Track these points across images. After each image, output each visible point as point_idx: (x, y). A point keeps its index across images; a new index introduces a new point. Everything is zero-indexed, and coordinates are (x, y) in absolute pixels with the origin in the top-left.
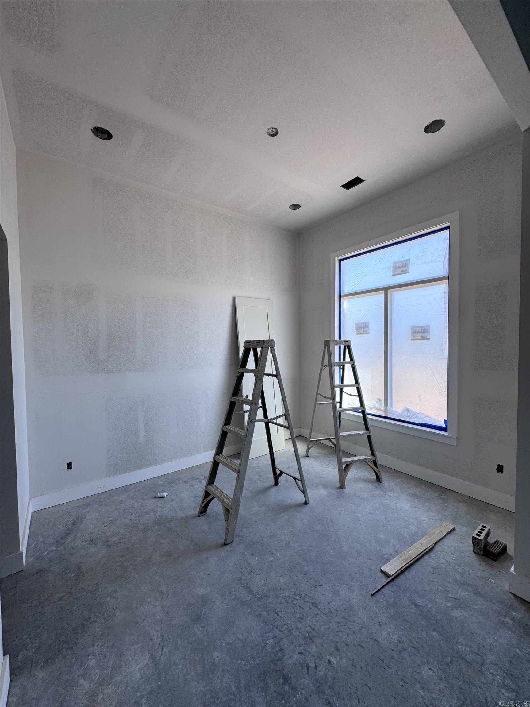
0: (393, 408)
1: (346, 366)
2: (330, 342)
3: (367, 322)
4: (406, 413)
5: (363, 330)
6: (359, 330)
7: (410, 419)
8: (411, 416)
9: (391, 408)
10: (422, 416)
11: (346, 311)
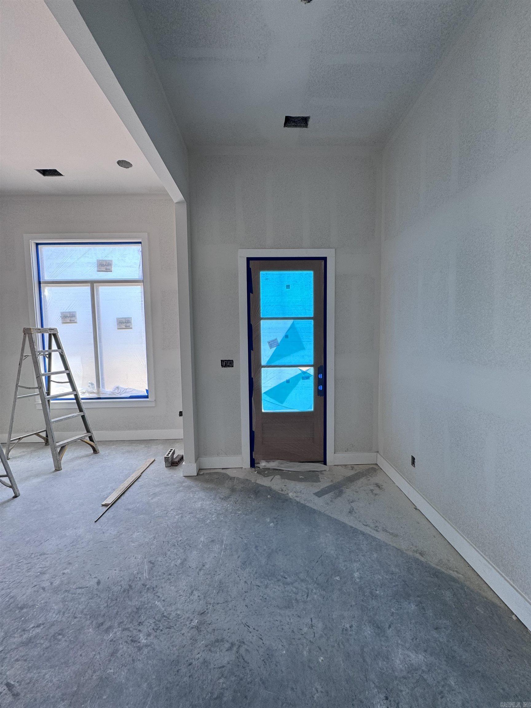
0: (105, 389)
1: (53, 354)
2: (32, 330)
3: (74, 312)
4: (116, 391)
5: (69, 319)
6: (66, 319)
7: (120, 395)
8: (121, 392)
9: (103, 389)
10: (130, 390)
11: (47, 299)
